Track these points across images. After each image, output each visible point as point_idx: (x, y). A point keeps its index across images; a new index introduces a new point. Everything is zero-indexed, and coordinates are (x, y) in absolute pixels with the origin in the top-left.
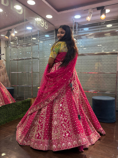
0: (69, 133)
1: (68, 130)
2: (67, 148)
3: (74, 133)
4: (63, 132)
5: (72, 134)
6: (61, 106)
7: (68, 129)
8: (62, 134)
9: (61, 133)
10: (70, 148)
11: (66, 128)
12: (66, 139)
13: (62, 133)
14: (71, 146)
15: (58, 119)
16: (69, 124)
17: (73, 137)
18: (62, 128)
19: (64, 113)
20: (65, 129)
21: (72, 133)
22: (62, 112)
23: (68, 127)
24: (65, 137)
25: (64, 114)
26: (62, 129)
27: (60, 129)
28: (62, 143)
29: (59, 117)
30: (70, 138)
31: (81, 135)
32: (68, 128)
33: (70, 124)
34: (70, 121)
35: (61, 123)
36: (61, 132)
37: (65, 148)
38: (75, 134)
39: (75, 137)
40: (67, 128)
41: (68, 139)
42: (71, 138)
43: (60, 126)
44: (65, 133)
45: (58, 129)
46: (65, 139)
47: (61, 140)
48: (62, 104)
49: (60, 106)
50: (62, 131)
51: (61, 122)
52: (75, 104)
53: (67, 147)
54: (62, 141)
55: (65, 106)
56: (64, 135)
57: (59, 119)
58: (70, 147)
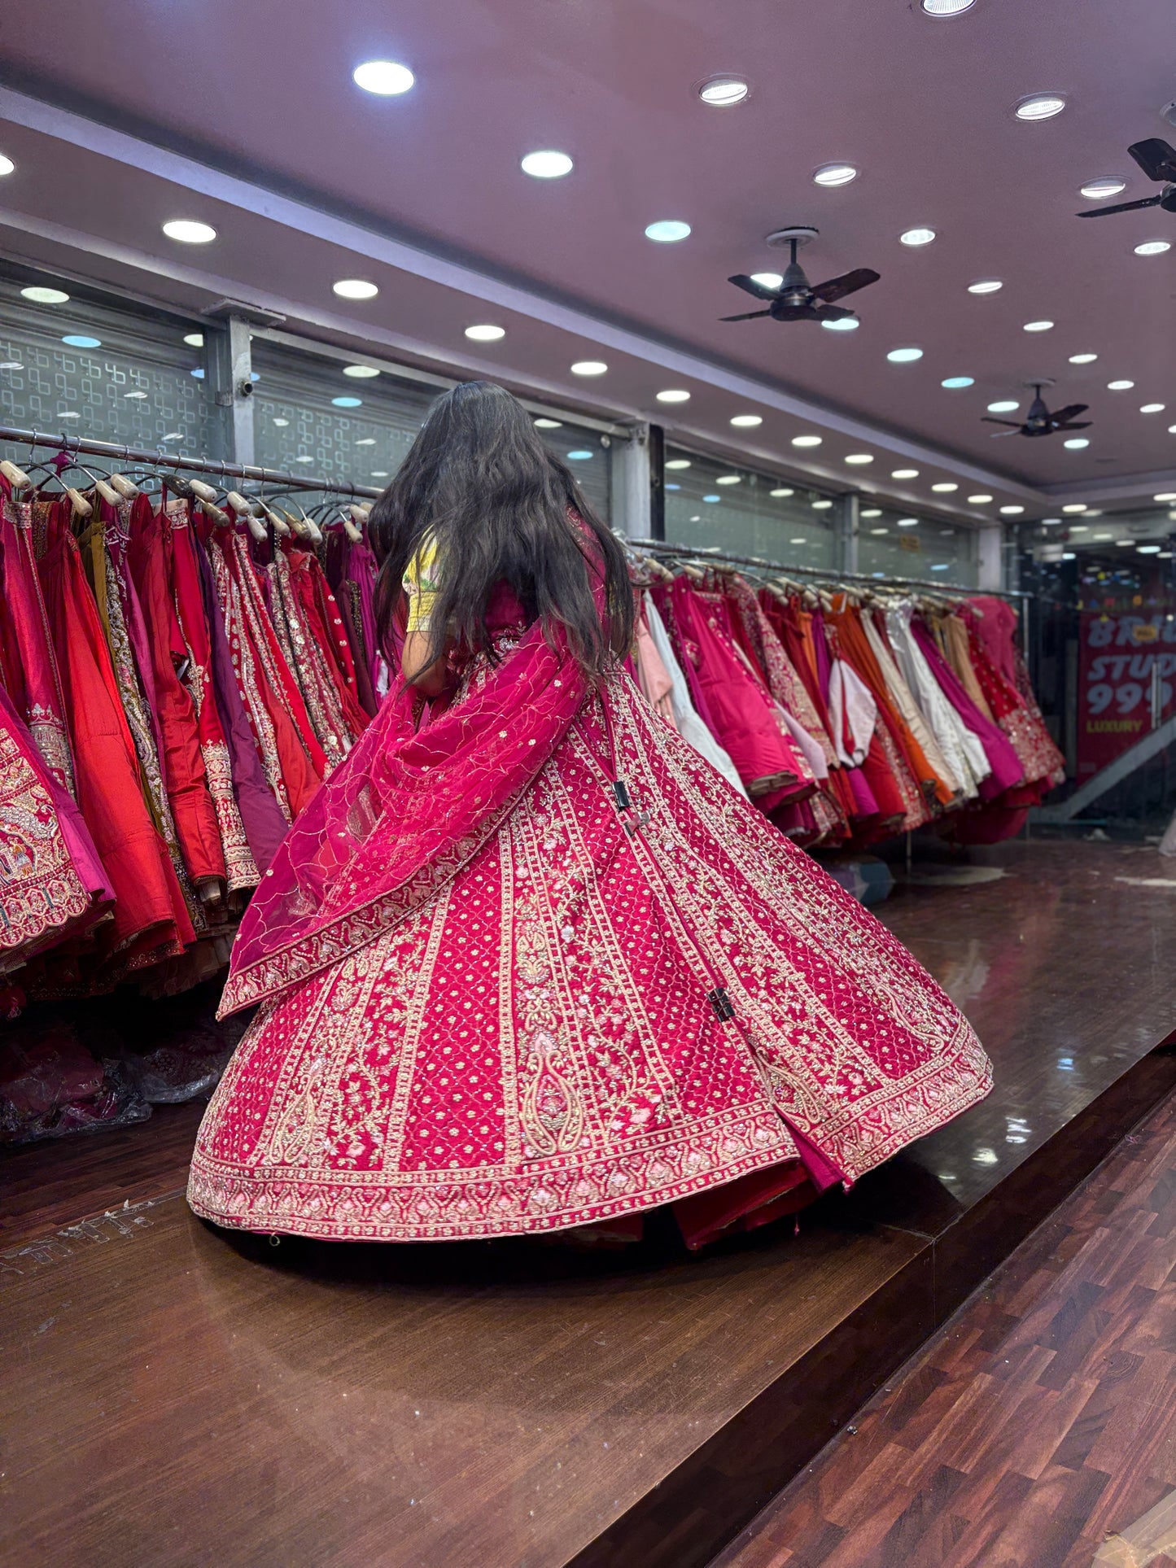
0: (654, 1108)
1: (640, 1090)
2: (643, 1203)
3: (685, 1106)
4: (603, 1105)
5: (674, 1111)
6: (568, 940)
7: (639, 1085)
8: (602, 1118)
9: (592, 1111)
10: (666, 1199)
11: (627, 1082)
12: (633, 1142)
13: (602, 1112)
14: (670, 1189)
15: (560, 1020)
16: (642, 1053)
17: (678, 1133)
18: (595, 1079)
19: (599, 983)
20: (621, 1088)
21: (674, 1106)
22: (584, 979)
23: (641, 1074)
24: (624, 1136)
25: (595, 989)
26: (597, 1088)
27: (586, 1086)
28: (609, 1171)
29: (568, 1007)
30: (662, 1138)
31: (734, 1117)
32: (642, 1080)
33: (652, 1054)
34: (647, 1036)
35: (587, 1047)
36: (590, 1106)
37: (633, 1205)
38: (695, 1111)
39: (695, 1129)
40: (629, 1076)
41: (645, 1143)
42: (666, 1134)
43: (582, 1067)
44: (623, 1109)
45: (570, 1082)
46: (629, 1147)
47: (598, 1153)
48: (574, 924)
49: (561, 941)
50: (600, 1102)
51: (585, 1038)
52: (668, 928)
53: (648, 1199)
54: (605, 1163)
55: (599, 939)
56: (618, 1125)
57: (571, 1019)
58: (666, 1195)
